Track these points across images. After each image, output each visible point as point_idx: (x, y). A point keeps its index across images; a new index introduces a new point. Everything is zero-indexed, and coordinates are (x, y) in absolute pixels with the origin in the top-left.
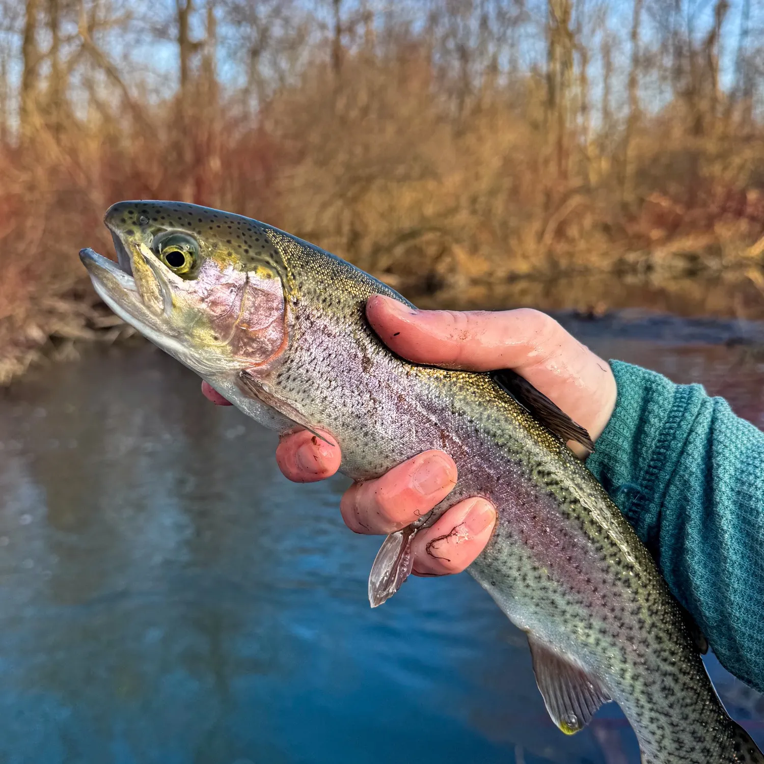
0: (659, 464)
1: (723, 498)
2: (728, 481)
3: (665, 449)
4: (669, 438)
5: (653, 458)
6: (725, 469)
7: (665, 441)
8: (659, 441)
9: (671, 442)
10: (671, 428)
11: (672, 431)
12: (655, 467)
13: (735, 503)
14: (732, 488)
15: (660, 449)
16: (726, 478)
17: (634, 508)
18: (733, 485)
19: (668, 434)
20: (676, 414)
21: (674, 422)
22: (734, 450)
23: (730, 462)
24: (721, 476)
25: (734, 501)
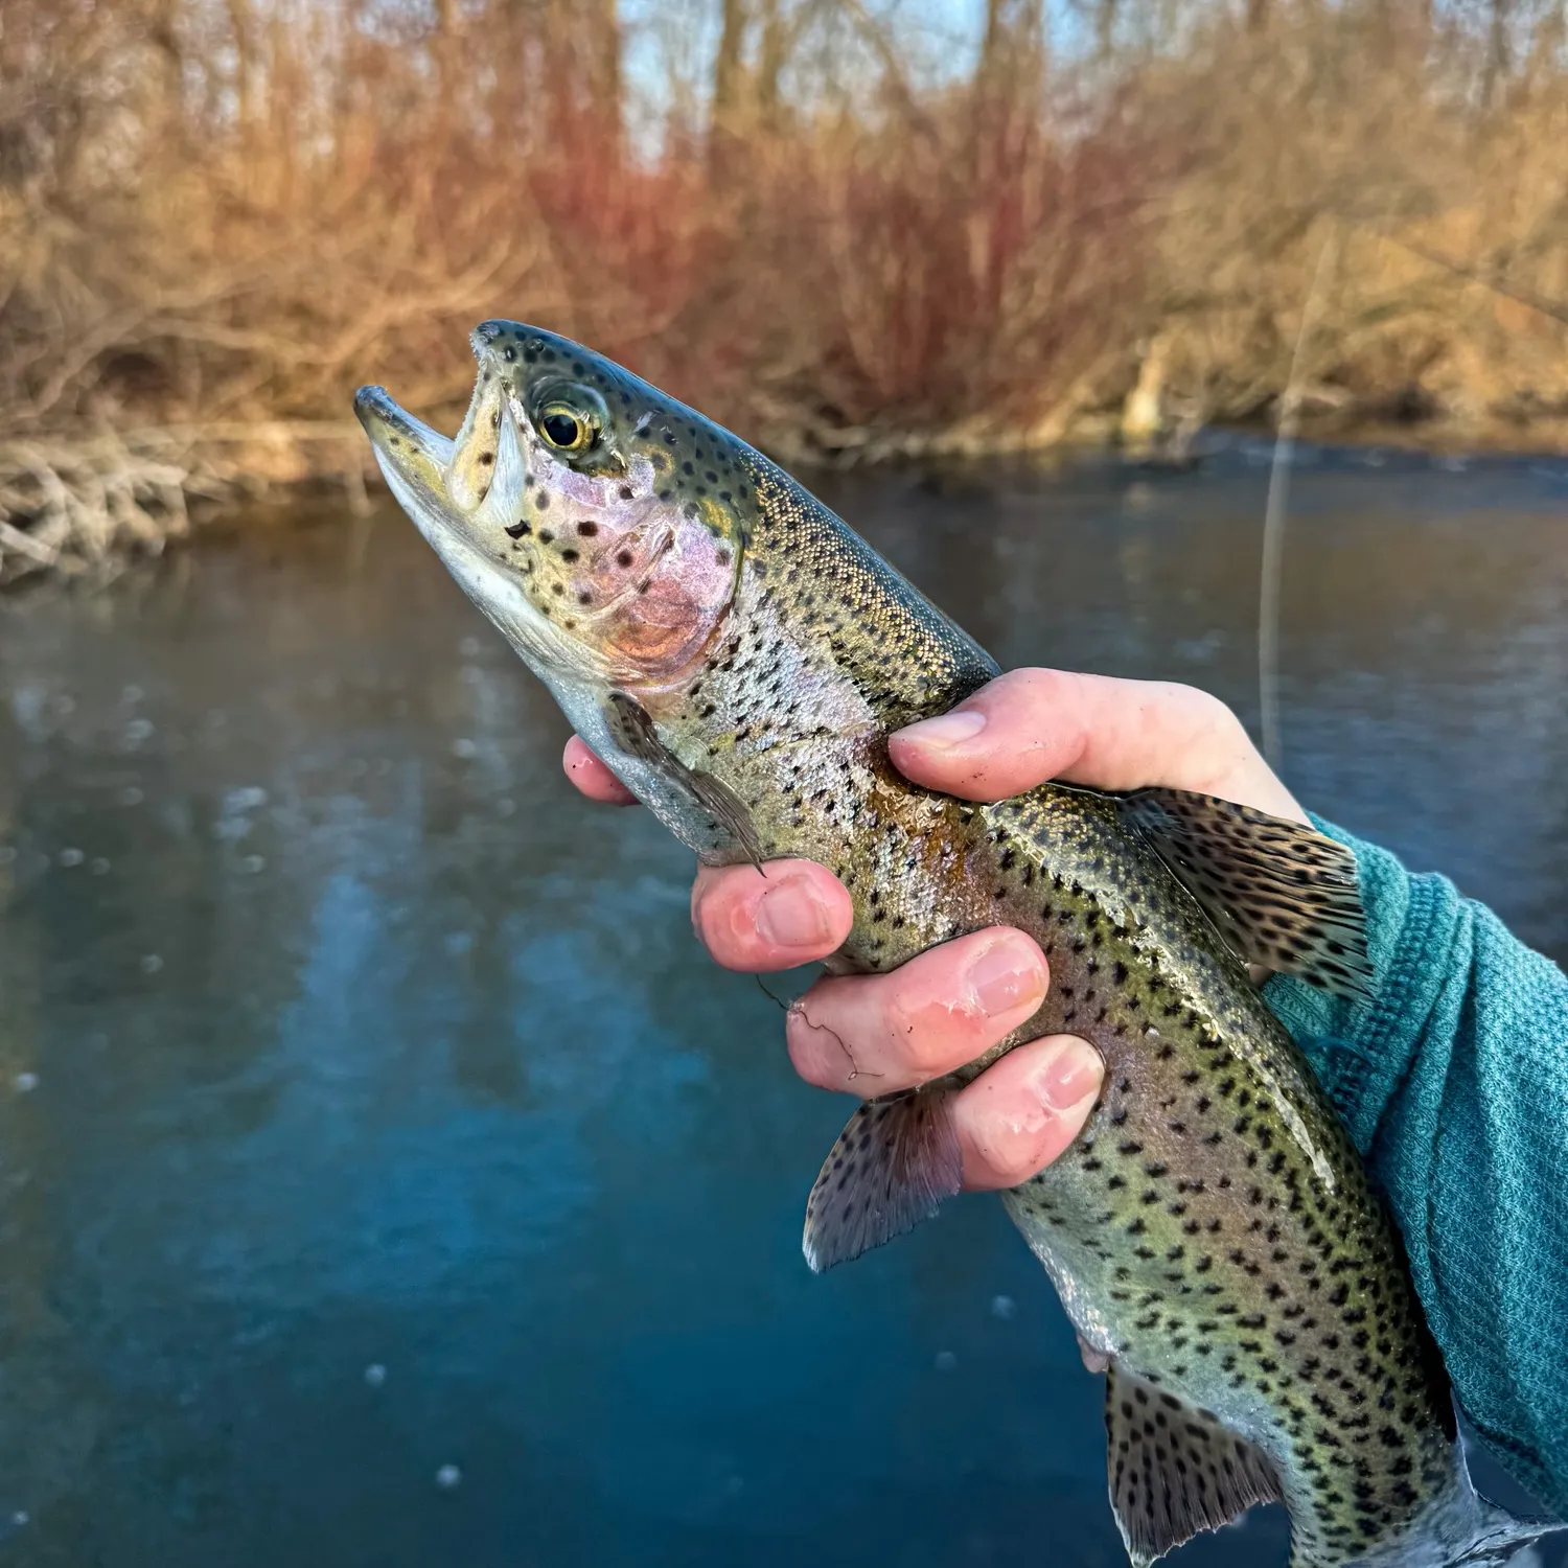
0: (1398, 1004)
1: (1491, 1066)
2: (1500, 1035)
3: (1406, 975)
4: (1414, 956)
5: (1384, 990)
6: (1494, 1012)
7: (1407, 961)
8: (1395, 962)
9: (1417, 962)
10: (1415, 939)
11: (1418, 945)
12: (1389, 1009)
13: (1512, 1077)
14: (1507, 1049)
15: (1398, 975)
16: (1497, 1028)
17: (1346, 1087)
18: (1509, 1043)
19: (1411, 949)
20: (1422, 915)
21: (1420, 929)
22: (1511, 980)
23: (1505, 1001)
24: (1487, 1024)
25: (1510, 1074)
